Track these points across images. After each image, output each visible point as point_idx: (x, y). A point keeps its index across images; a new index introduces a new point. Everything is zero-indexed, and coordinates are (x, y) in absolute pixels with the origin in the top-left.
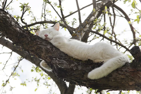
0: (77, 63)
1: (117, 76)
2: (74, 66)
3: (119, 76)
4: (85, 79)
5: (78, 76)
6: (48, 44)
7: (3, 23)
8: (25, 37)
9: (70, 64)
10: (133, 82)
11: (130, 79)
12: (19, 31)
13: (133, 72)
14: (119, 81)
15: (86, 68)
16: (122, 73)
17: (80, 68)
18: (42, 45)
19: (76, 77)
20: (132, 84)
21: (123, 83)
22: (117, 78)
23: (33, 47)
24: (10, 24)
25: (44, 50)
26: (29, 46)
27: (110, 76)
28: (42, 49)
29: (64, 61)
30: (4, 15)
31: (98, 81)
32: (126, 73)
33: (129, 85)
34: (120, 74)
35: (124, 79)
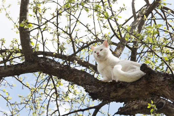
0: (103, 86)
1: (135, 90)
2: (101, 89)
3: (136, 89)
4: (112, 97)
5: (106, 96)
6: (82, 73)
7: (45, 67)
8: (65, 72)
9: (98, 88)
10: (148, 92)
11: (145, 90)
12: (59, 69)
13: (146, 84)
14: (137, 93)
15: (111, 88)
16: (138, 86)
17: (106, 89)
18: (78, 75)
19: (105, 97)
20: (147, 94)
21: (140, 94)
22: (135, 92)
23: (72, 78)
24: (51, 66)
25: (80, 79)
26: (69, 78)
27: (130, 91)
28: (78, 78)
29: (93, 86)
30: (44, 61)
31: (121, 97)
32: (141, 86)
33: (145, 94)
34: (137, 88)
35: (140, 91)
